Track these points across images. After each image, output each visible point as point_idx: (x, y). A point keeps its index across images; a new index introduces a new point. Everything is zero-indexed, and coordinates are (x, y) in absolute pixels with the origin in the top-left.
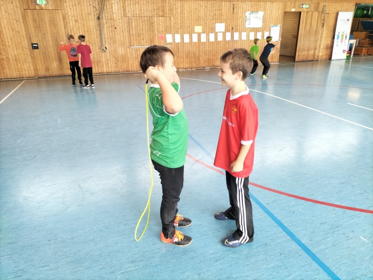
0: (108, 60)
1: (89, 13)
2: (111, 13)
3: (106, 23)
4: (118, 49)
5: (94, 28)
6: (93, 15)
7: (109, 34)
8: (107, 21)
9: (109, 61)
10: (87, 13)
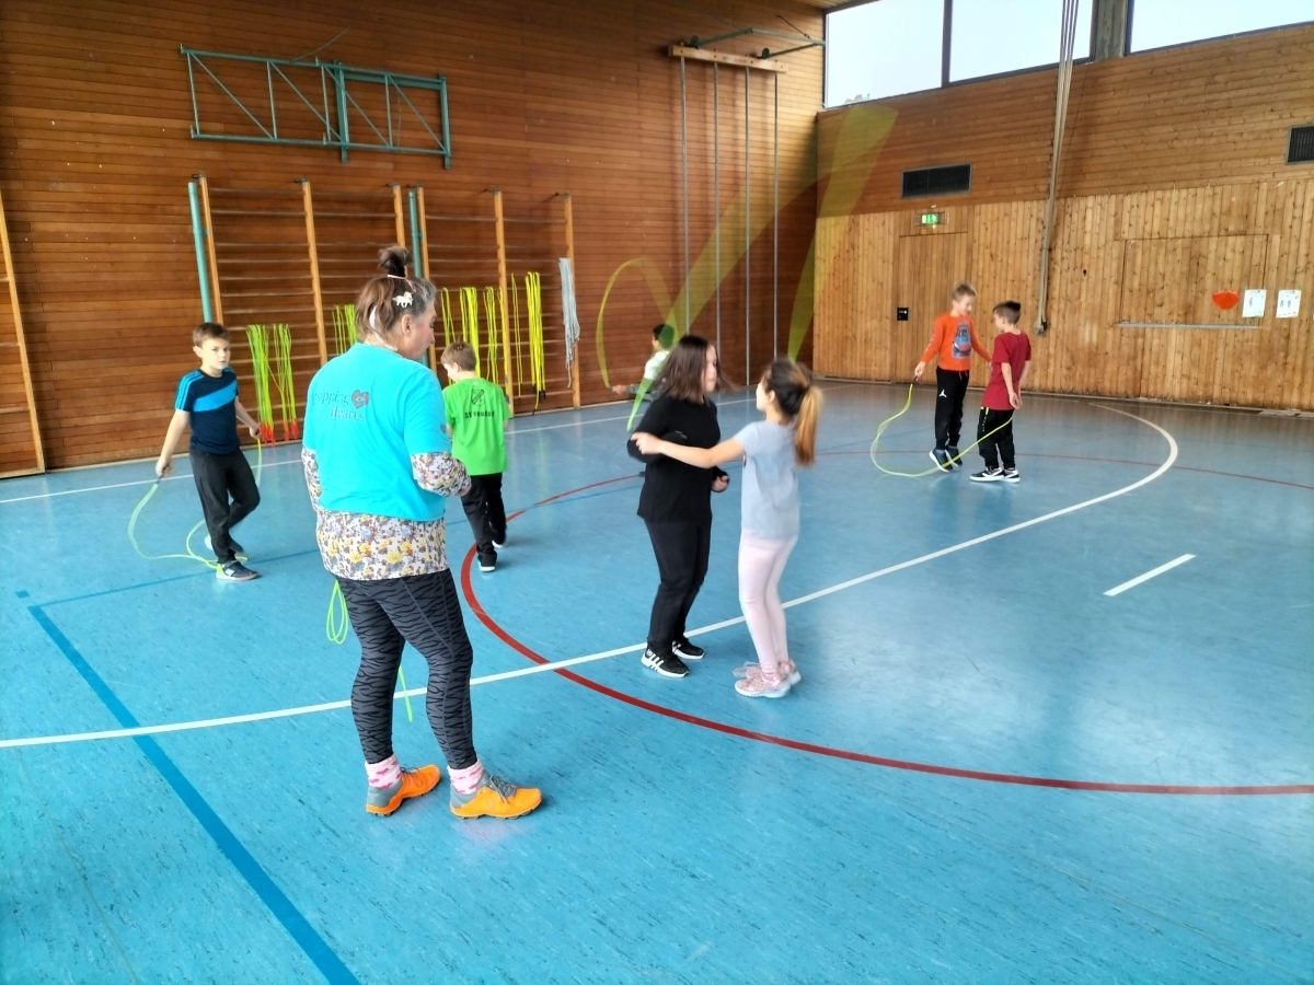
0: (1049, 355)
1: (1026, 235)
2: (1080, 233)
3: (1063, 259)
4: (1082, 328)
5: (1031, 271)
6: (1032, 241)
7: (1064, 288)
8: (1065, 254)
9: (1051, 361)
10: (1019, 236)
